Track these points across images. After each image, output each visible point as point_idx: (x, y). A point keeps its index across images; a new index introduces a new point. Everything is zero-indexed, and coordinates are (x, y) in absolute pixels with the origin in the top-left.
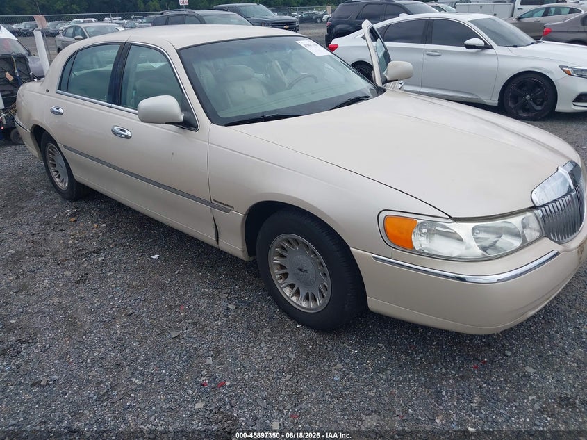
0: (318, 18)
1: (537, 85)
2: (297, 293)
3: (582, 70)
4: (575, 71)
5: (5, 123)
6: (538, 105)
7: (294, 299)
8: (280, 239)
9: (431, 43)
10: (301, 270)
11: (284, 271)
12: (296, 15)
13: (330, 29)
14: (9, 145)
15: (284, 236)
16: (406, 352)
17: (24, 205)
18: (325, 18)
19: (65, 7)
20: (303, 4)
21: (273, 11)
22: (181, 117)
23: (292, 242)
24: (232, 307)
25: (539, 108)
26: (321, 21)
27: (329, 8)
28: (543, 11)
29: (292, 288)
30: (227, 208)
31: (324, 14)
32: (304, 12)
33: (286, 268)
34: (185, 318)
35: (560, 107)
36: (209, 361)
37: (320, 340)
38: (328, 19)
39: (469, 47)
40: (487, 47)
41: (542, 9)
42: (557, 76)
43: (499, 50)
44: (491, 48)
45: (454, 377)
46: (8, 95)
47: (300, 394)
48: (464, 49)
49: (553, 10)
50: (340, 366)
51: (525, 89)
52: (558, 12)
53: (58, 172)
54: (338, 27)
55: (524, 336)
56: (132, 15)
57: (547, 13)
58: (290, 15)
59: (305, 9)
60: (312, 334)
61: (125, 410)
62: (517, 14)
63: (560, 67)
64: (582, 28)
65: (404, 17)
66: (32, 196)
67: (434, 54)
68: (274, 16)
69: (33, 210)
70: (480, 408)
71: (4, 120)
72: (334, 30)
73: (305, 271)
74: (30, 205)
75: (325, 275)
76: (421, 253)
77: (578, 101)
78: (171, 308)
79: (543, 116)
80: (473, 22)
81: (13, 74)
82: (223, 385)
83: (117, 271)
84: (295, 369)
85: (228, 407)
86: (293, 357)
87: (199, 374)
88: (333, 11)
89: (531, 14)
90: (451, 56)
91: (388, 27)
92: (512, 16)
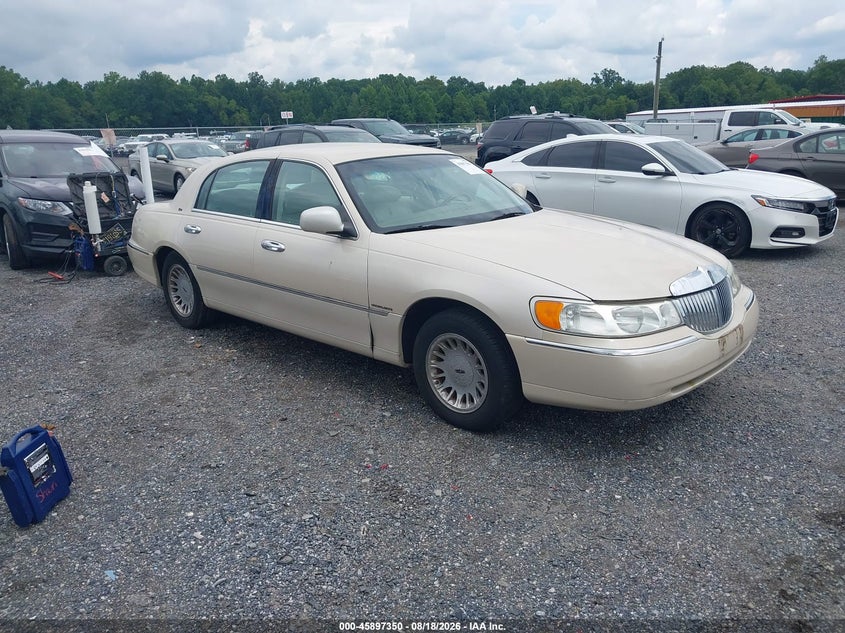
0: (463, 138)
1: (727, 217)
2: (454, 397)
3: (778, 200)
4: (769, 200)
5: (99, 250)
6: (731, 240)
7: (451, 402)
8: (438, 342)
9: (603, 168)
10: (458, 371)
11: (441, 375)
12: (436, 134)
13: (481, 152)
14: (100, 276)
15: (443, 337)
16: (562, 447)
17: (141, 333)
18: (473, 138)
19: (121, 119)
20: (443, 120)
21: (408, 128)
22: (342, 227)
23: (450, 343)
24: (387, 414)
25: (731, 243)
26: (469, 142)
27: (479, 126)
28: (755, 134)
29: (449, 392)
30: (384, 311)
31: (473, 133)
32: (445, 130)
33: (443, 372)
34: (341, 422)
35: (755, 244)
36: (371, 452)
37: (477, 439)
38: (478, 139)
39: (647, 173)
40: (668, 173)
41: (754, 131)
42: (750, 208)
43: (683, 177)
44: (673, 174)
45: (606, 465)
46: (106, 218)
47: (460, 474)
48: (641, 175)
49: (769, 133)
50: (497, 456)
51: (715, 221)
52: (775, 135)
53: (179, 297)
54: (491, 150)
55: (678, 438)
56: (210, 130)
57: (760, 136)
58: (428, 133)
59: (447, 127)
60: (470, 435)
61: (297, 483)
62: (724, 136)
63: (754, 197)
64: (795, 155)
65: (572, 138)
66: (147, 325)
67: (608, 180)
68: (409, 134)
69: (152, 337)
70: (627, 483)
71: (99, 247)
72: (486, 155)
73: (463, 372)
74: (148, 332)
75: (482, 372)
76: (568, 332)
77: (777, 237)
78: (325, 415)
79: (737, 253)
80: (653, 146)
81: (110, 195)
82: (386, 467)
83: (262, 388)
84: (455, 457)
85: (393, 481)
86: (451, 450)
87: (363, 460)
88: (484, 130)
89: (741, 137)
90: (626, 182)
91: (552, 149)
92: (718, 139)
